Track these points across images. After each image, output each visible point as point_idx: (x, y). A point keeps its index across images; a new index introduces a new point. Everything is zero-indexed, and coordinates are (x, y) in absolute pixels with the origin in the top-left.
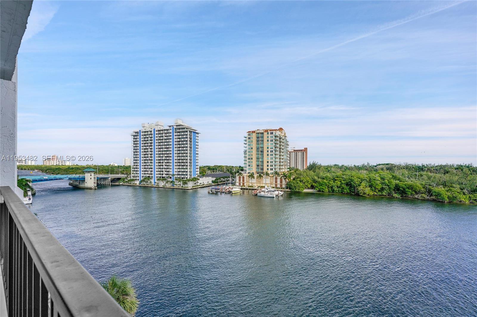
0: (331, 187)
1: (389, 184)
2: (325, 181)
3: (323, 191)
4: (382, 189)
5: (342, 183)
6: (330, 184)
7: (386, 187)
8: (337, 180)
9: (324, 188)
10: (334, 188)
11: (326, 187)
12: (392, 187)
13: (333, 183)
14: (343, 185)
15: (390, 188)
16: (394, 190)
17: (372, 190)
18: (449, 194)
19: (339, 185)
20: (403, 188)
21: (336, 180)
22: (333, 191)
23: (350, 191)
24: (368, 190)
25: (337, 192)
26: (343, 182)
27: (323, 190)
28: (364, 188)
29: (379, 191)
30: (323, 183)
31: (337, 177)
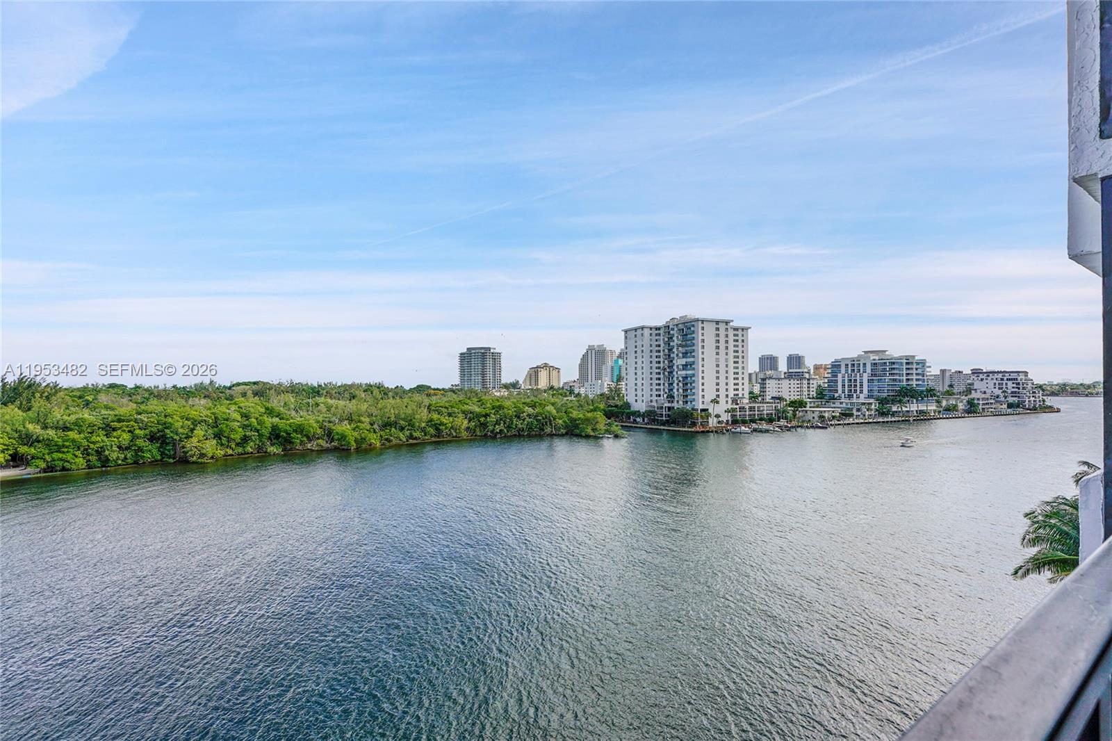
0: (97, 451)
1: (259, 427)
2: (72, 435)
3: (63, 467)
4: (245, 439)
5: (134, 437)
6: (94, 443)
7: (253, 433)
8: (120, 428)
9: (69, 457)
10: (107, 453)
11: (78, 453)
12: (266, 432)
13: (105, 438)
14: (140, 442)
15: (261, 436)
16: (269, 438)
17: (222, 445)
18: (356, 434)
19: (125, 443)
20: (286, 431)
21: (114, 429)
22: (105, 462)
23: (162, 454)
24: (211, 447)
25: (120, 462)
26: (137, 432)
27: (66, 464)
28: (202, 443)
29: (238, 444)
30: (67, 444)
31: (119, 421)
